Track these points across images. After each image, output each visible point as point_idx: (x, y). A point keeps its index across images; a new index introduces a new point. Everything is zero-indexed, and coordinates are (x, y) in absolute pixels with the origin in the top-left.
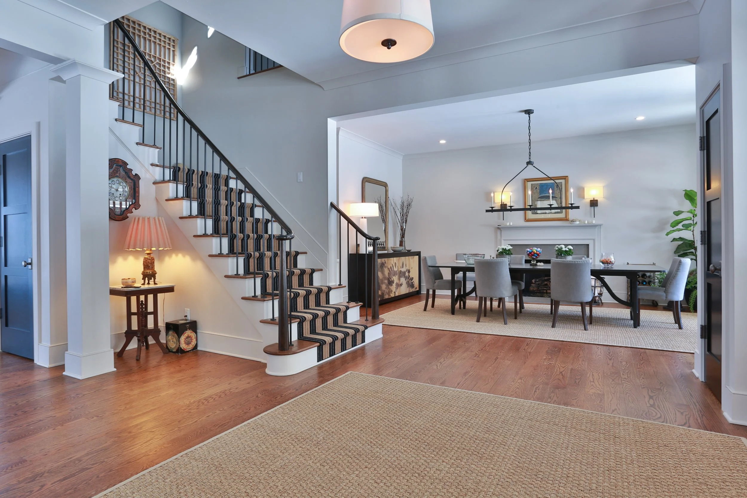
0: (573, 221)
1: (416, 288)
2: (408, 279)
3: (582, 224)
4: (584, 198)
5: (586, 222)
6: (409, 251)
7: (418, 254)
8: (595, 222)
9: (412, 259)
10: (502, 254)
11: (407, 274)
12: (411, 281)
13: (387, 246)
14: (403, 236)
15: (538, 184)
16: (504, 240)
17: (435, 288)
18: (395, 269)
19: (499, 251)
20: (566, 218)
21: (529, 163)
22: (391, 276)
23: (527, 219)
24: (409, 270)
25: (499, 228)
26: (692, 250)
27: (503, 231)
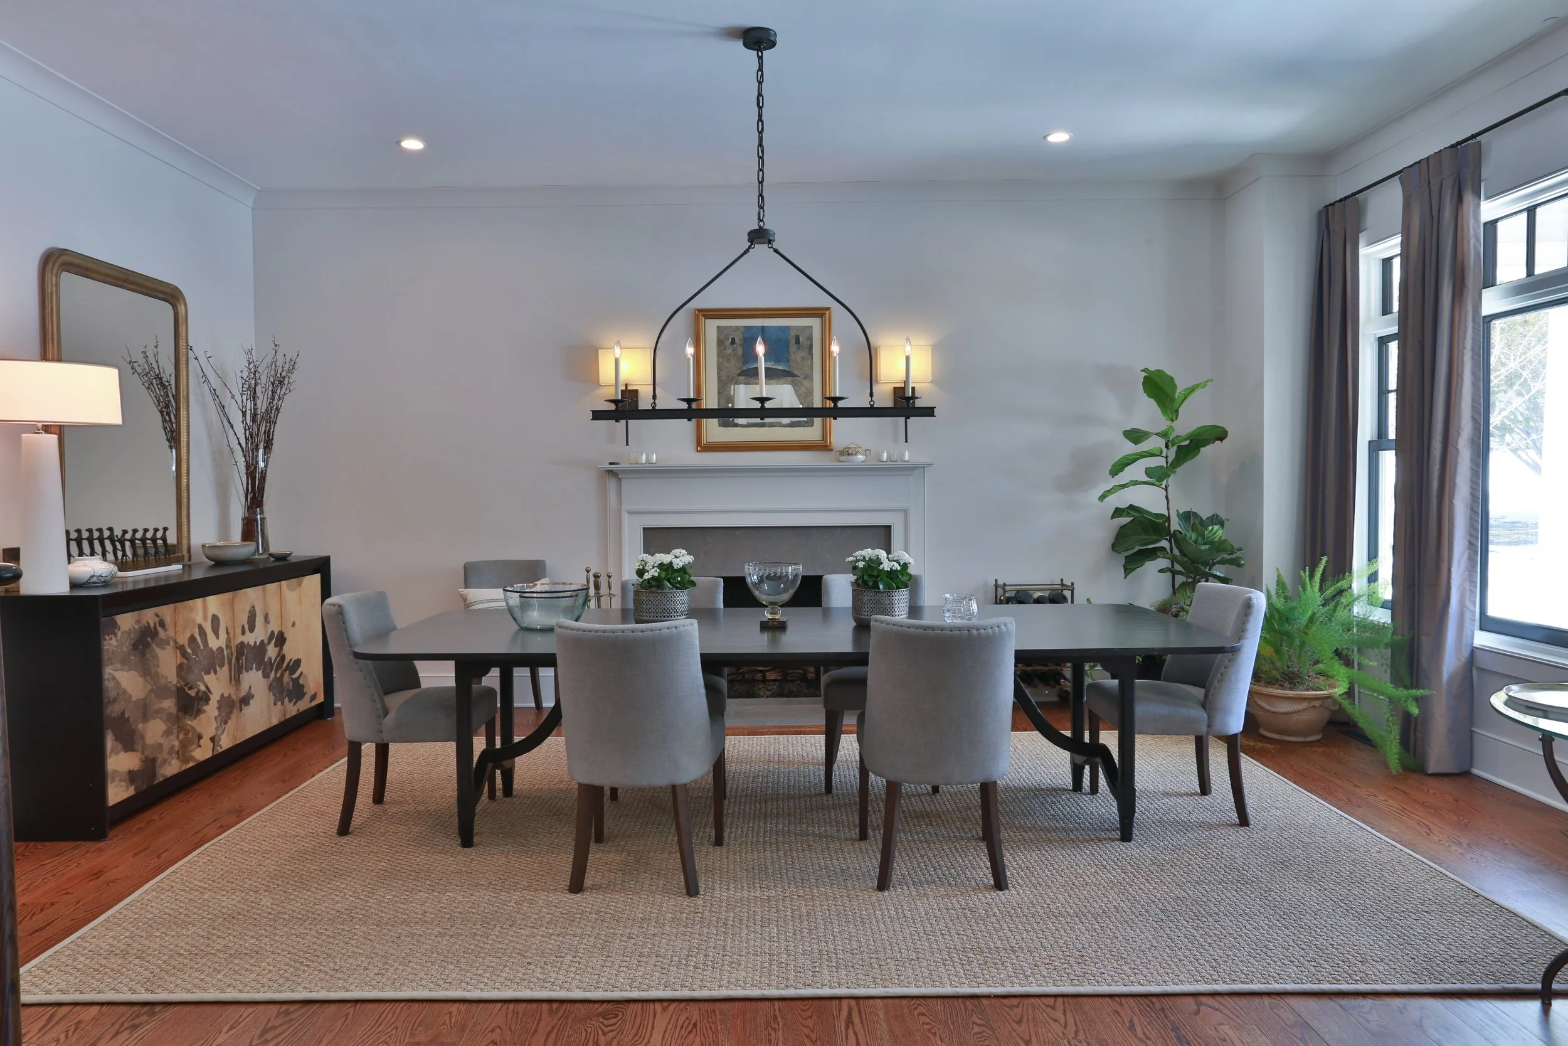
0: (846, 452)
1: (313, 697)
2: (279, 667)
3: (873, 463)
4: (875, 382)
5: (885, 457)
6: (282, 558)
7: (321, 566)
8: (909, 457)
9: (291, 589)
10: (658, 587)
11: (272, 652)
12: (293, 672)
13: (185, 541)
14: (255, 499)
15: (738, 328)
16: (630, 513)
17: (385, 738)
18: (214, 643)
19: (647, 576)
21: (759, 236)
22: (191, 678)
23: (704, 442)
24: (281, 634)
25: (612, 471)
26: (1164, 544)
27: (625, 483)
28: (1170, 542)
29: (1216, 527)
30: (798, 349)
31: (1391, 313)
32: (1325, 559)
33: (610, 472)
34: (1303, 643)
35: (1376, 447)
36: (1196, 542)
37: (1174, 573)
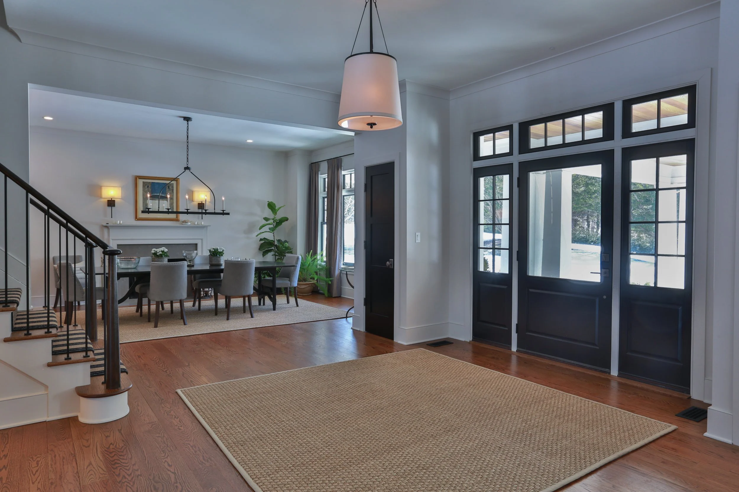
3: (192, 225)
4: (193, 201)
5: (196, 224)
8: (203, 223)
16: (112, 240)
20: (177, 219)
21: (187, 168)
23: (138, 217)
25: (107, 226)
26: (273, 248)
27: (111, 230)
28: (275, 247)
29: (287, 243)
30: (169, 190)
31: (325, 191)
32: (312, 251)
33: (106, 227)
34: (307, 270)
35: (322, 224)
36: (282, 247)
37: (276, 255)
